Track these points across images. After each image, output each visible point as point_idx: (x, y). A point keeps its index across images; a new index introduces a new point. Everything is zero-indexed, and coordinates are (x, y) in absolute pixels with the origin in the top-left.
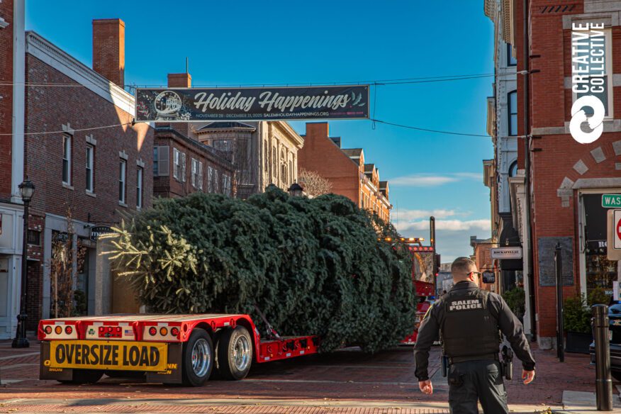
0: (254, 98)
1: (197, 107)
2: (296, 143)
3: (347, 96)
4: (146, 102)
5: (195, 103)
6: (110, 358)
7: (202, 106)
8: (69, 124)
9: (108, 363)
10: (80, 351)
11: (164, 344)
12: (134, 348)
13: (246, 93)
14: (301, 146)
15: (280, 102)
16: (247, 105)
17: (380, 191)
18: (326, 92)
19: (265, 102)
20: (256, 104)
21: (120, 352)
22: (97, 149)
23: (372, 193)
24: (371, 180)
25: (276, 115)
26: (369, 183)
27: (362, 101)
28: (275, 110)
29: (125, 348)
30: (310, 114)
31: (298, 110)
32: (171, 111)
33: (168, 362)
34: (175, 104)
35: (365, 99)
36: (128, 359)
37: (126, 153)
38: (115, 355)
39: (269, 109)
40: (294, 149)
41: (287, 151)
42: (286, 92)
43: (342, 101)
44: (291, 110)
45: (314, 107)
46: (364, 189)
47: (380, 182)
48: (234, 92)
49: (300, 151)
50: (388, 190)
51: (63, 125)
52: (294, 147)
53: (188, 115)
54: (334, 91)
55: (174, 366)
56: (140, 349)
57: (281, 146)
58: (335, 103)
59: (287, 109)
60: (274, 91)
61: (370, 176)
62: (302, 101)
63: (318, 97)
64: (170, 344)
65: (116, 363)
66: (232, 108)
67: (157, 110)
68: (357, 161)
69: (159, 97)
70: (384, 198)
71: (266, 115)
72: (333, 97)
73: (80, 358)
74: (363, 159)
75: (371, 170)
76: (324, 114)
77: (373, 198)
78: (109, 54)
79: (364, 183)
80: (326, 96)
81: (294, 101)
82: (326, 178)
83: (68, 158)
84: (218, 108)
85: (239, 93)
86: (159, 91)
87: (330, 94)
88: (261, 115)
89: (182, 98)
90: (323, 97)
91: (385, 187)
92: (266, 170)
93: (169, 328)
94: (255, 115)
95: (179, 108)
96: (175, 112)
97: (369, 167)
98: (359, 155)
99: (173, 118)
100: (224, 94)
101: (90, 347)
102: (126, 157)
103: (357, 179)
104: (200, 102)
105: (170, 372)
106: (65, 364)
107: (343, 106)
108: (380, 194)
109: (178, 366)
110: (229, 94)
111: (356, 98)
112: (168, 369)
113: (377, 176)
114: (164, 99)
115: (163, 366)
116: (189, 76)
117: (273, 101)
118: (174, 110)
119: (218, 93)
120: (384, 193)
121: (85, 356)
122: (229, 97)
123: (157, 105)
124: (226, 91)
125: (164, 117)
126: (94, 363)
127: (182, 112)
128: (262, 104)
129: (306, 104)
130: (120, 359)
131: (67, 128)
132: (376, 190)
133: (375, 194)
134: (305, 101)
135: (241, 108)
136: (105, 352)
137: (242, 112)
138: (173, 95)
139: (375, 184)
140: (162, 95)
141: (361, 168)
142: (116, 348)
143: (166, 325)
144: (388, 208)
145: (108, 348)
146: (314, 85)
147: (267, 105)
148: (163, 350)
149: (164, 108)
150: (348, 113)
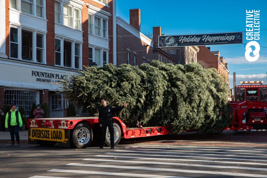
0: (200, 38)
1: (180, 41)
2: (196, 50)
3: (234, 36)
4: (162, 40)
5: (179, 40)
6: (47, 136)
7: (181, 41)
8: (129, 48)
9: (47, 138)
10: (39, 132)
11: (63, 130)
12: (54, 132)
13: (197, 36)
14: (198, 51)
15: (210, 39)
16: (198, 40)
17: (225, 67)
18: (227, 35)
19: (204, 39)
20: (201, 40)
21: (50, 133)
22: (137, 56)
23: (223, 68)
24: (222, 63)
25: (208, 43)
26: (222, 64)
27: (240, 38)
28: (208, 42)
29: (51, 131)
30: (221, 43)
31: (216, 41)
32: (171, 43)
33: (65, 138)
34: (172, 41)
35: (241, 37)
36: (52, 137)
37: (145, 57)
38: (49, 134)
39: (206, 41)
40: (196, 53)
41: (194, 53)
42: (211, 35)
43: (233, 38)
44: (214, 41)
45: (222, 40)
46: (220, 66)
47: (225, 63)
48: (193, 36)
49: (198, 53)
50: (228, 66)
51: (127, 49)
52: (196, 52)
53: (177, 44)
54: (230, 34)
55: (67, 140)
56: (56, 132)
57: (192, 52)
58: (230, 38)
59: (212, 41)
60: (207, 35)
61: (222, 61)
62: (218, 38)
63: (224, 37)
64: (66, 130)
65: (49, 138)
66: (192, 41)
67: (166, 43)
68: (217, 56)
69: (167, 39)
70: (227, 70)
71: (204, 43)
72: (229, 36)
73: (39, 135)
74: (219, 55)
75: (222, 59)
76: (226, 42)
77: (223, 70)
78: (135, 22)
79: (220, 64)
80: (227, 36)
81: (215, 38)
82: (206, 63)
83: (128, 60)
84: (187, 41)
85: (195, 36)
86: (167, 37)
87: (228, 36)
88: (203, 43)
89: (174, 38)
90: (226, 37)
91: (227, 65)
92: (187, 61)
93: (65, 123)
94: (200, 43)
95: (173, 42)
96: (172, 44)
97: (221, 58)
98: (218, 53)
99: (172, 46)
100: (190, 37)
101: (41, 130)
102: (145, 58)
103: (217, 62)
104: (181, 40)
105: (66, 142)
106: (35, 138)
107: (233, 39)
108: (225, 68)
109: (68, 140)
110: (191, 37)
111: (238, 36)
112: (65, 141)
113: (225, 61)
114: (168, 39)
115: (63, 140)
116: (160, 27)
117: (207, 38)
118: (172, 43)
119: (187, 36)
120: (227, 68)
121: (40, 134)
122: (191, 38)
123: (166, 41)
124: (190, 36)
125: (168, 45)
126: (43, 138)
127: (175, 43)
128: (203, 40)
129: (219, 39)
130: (50, 136)
131: (128, 49)
132: (224, 66)
133: (224, 68)
134: (219, 38)
135: (196, 41)
136: (46, 133)
137: (196, 42)
138: (171, 38)
139: (223, 64)
140: (168, 38)
141: (219, 58)
142: (49, 131)
143: (64, 122)
144: (228, 73)
145: (46, 131)
146: (222, 33)
147: (205, 40)
148: (63, 132)
149: (168, 42)
150: (235, 42)
